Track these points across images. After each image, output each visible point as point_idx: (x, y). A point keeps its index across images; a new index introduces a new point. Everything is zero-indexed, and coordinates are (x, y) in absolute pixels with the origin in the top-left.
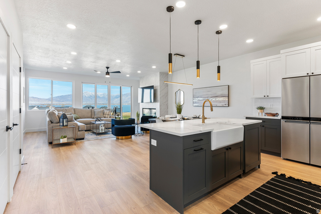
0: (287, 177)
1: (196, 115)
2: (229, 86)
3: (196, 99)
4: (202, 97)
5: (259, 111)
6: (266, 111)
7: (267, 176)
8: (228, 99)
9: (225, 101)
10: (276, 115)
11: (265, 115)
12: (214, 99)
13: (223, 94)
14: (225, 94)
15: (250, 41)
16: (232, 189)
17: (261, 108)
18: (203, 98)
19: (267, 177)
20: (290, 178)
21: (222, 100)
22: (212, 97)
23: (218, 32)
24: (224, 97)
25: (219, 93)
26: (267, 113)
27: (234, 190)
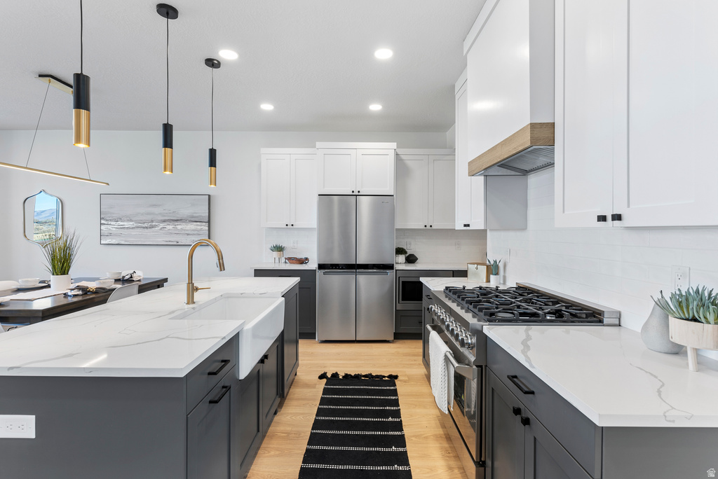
0: (341, 377)
1: (120, 273)
2: (209, 196)
3: (112, 223)
4: (131, 221)
5: (275, 254)
6: (287, 254)
7: (315, 387)
8: (207, 228)
9: (202, 232)
10: (303, 261)
11: (286, 263)
12: (171, 227)
13: (197, 215)
14: (200, 216)
15: (267, 107)
16: (272, 453)
17: (279, 249)
18: (137, 222)
19: (315, 390)
20: (347, 376)
21: (193, 230)
22: (164, 221)
23: (212, 63)
24: (198, 223)
25: (186, 211)
26: (289, 259)
27: (277, 453)
